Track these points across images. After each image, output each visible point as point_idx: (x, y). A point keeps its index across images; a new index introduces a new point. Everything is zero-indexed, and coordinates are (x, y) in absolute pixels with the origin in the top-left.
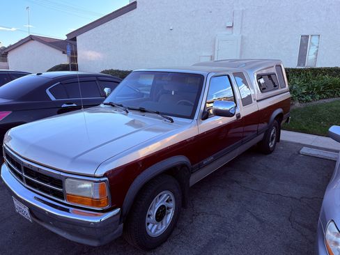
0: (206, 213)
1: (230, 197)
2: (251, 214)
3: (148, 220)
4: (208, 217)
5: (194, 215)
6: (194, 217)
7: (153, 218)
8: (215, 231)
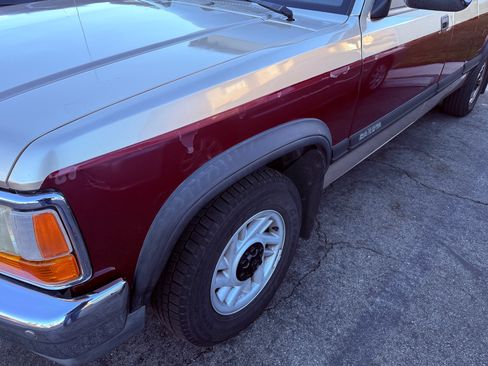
0: (349, 245)
1: (396, 207)
2: (450, 251)
3: (216, 280)
4: (353, 254)
5: (321, 248)
6: (322, 254)
7: (231, 274)
8: (371, 292)
